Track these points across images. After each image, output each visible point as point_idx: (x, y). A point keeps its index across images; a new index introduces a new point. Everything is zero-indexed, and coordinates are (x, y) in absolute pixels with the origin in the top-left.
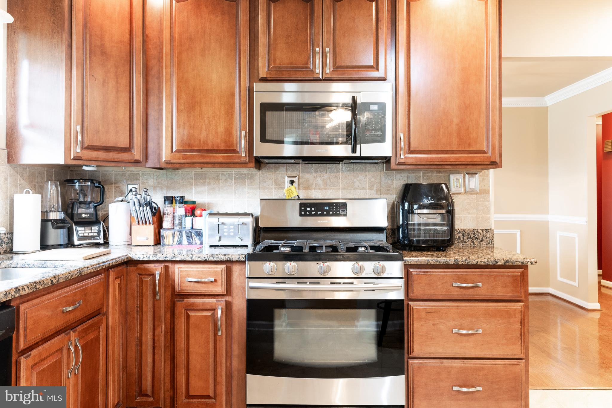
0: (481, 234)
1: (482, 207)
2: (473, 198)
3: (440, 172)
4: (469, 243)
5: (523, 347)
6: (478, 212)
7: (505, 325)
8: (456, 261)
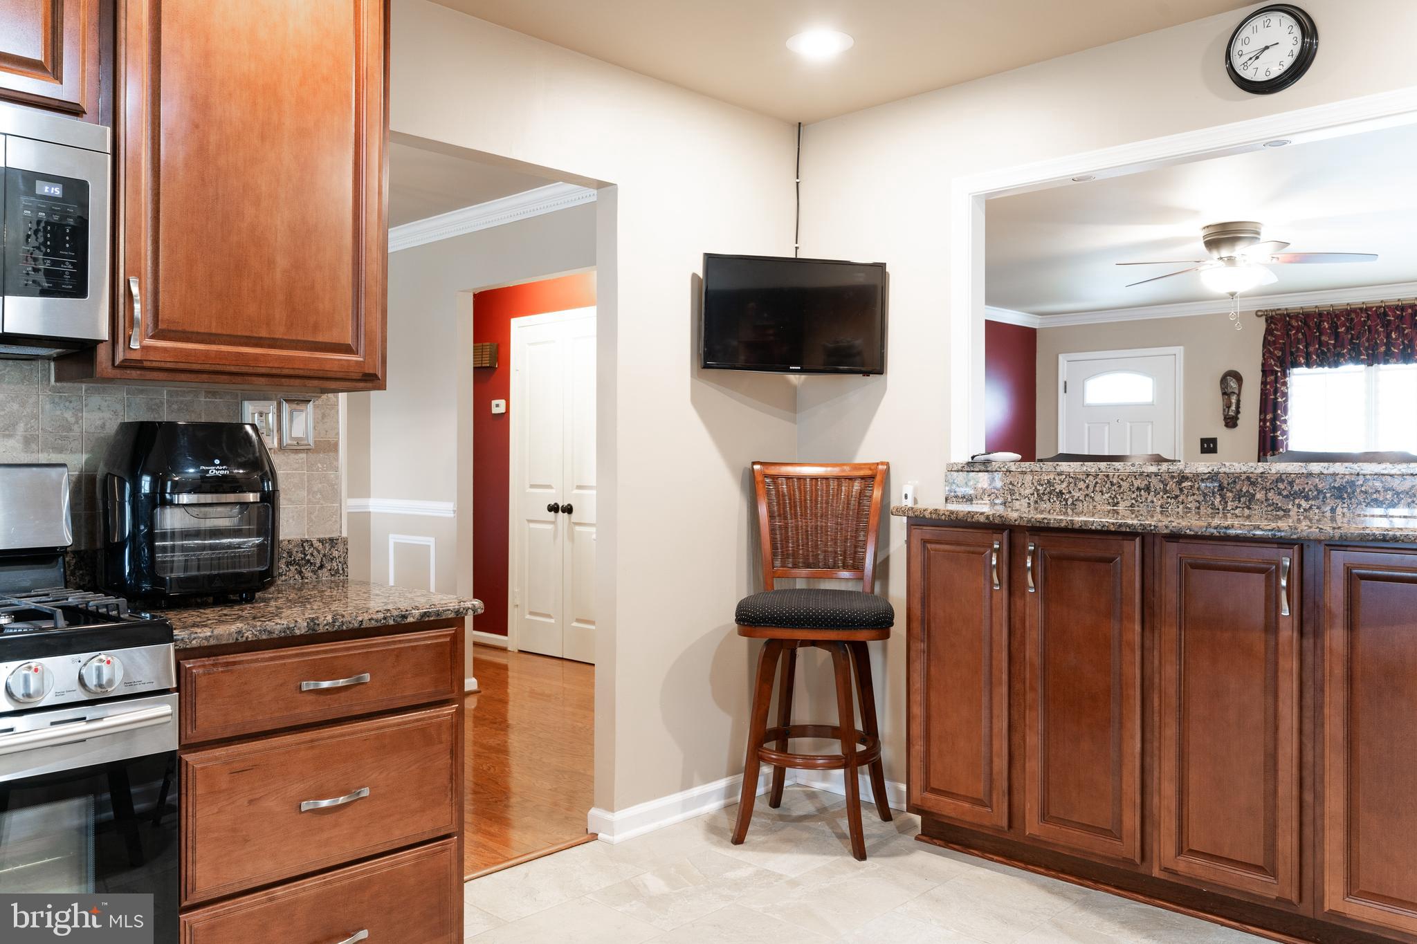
0: (319, 552)
1: (321, 483)
2: (298, 463)
3: (217, 392)
4: (291, 575)
5: (454, 808)
6: (311, 496)
7: (418, 764)
8: (312, 624)
